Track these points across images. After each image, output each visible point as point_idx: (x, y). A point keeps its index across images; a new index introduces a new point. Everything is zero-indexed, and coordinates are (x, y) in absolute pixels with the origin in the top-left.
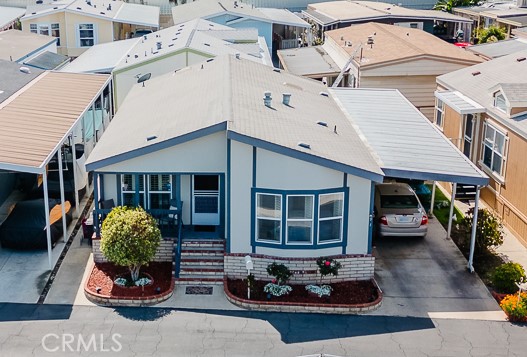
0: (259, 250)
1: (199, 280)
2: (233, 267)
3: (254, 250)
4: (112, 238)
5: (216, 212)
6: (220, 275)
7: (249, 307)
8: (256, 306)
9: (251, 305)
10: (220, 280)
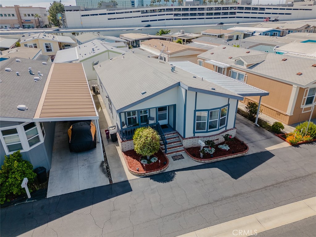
0: (196, 135)
1: (175, 152)
2: (187, 143)
3: (194, 135)
4: (143, 145)
5: (166, 119)
6: (182, 148)
7: (205, 162)
8: (208, 161)
9: (206, 161)
10: (183, 150)
